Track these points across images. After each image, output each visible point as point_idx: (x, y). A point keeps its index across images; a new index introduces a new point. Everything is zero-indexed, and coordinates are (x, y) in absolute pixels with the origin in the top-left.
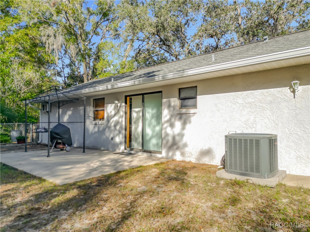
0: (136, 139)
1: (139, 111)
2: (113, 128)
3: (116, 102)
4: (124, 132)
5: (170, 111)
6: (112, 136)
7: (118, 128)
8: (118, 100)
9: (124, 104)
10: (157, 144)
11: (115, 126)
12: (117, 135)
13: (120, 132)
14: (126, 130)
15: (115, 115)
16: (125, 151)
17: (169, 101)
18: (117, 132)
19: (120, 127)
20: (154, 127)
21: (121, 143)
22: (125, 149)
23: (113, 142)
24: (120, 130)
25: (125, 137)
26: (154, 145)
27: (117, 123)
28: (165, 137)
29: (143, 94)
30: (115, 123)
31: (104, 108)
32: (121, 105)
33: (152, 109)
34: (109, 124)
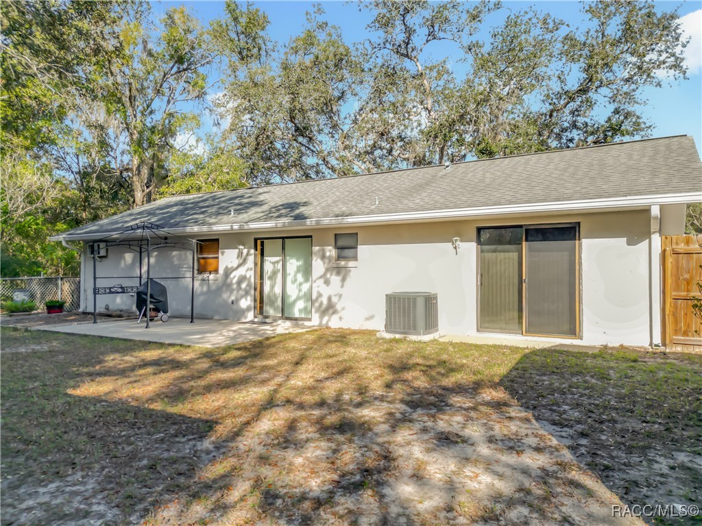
0: (272, 303)
1: (277, 262)
2: (235, 286)
3: (241, 247)
4: (253, 292)
5: (324, 263)
6: (233, 298)
7: (244, 286)
8: (243, 245)
9: (252, 251)
10: (305, 309)
11: (239, 283)
12: (242, 297)
13: (247, 293)
14: (255, 289)
15: (239, 266)
16: (256, 320)
17: (323, 250)
18: (241, 293)
19: (248, 285)
20: (300, 284)
21: (248, 309)
22: (255, 317)
23: (235, 307)
24: (248, 288)
25: (255, 300)
26: (300, 311)
27: (242, 279)
28: (317, 299)
29: (283, 238)
30: (239, 278)
31: (218, 254)
32: (248, 252)
33: (298, 260)
34: (229, 280)
